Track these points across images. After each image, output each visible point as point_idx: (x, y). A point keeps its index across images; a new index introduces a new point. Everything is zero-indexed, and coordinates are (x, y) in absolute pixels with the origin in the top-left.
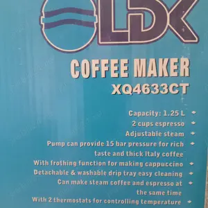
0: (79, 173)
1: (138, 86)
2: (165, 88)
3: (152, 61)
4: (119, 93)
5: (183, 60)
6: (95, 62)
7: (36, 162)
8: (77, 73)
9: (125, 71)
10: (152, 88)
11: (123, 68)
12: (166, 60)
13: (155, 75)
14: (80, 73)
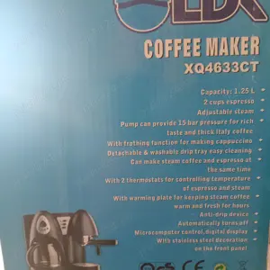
0: (152, 153)
1: (210, 65)
2: (236, 67)
3: (224, 40)
4: (192, 72)
5: (253, 38)
6: (168, 41)
7: (110, 144)
8: (151, 53)
9: (198, 50)
10: (223, 67)
11: (196, 47)
12: (237, 39)
13: (226, 54)
14: (153, 53)
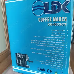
0: (40, 43)
1: (54, 24)
2: (60, 24)
3: (57, 17)
4: (49, 25)
6: (44, 18)
7: (31, 40)
10: (57, 24)
11: (50, 19)
13: (58, 21)
14: (41, 21)
